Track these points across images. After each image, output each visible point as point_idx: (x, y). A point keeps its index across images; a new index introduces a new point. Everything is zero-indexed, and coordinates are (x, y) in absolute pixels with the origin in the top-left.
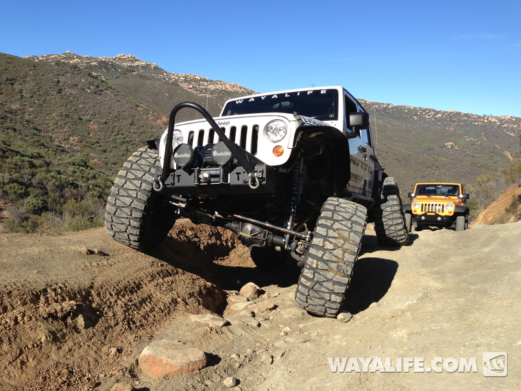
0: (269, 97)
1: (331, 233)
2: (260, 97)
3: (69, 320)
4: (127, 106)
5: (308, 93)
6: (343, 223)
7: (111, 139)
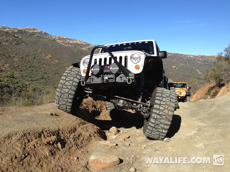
0: (122, 45)
1: (162, 103)
2: (118, 45)
3: (55, 145)
4: (32, 50)
5: (140, 43)
6: (167, 98)
7: (24, 65)
